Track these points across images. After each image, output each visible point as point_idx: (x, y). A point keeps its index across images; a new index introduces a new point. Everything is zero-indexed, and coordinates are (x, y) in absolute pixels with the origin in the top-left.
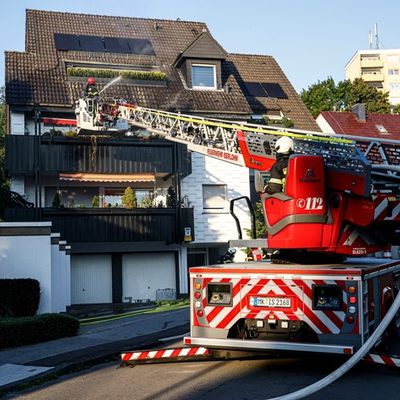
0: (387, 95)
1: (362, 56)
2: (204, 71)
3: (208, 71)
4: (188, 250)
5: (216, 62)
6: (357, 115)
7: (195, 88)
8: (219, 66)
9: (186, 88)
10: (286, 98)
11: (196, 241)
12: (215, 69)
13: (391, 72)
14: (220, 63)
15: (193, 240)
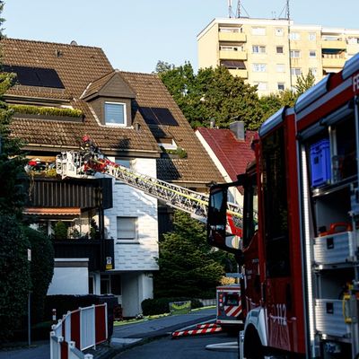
0: (255, 89)
1: (220, 25)
2: (115, 108)
3: (119, 108)
4: (102, 277)
5: (126, 101)
6: (236, 134)
7: (108, 125)
8: (130, 105)
9: (99, 124)
10: (177, 125)
11: (116, 269)
12: (125, 106)
13: (256, 48)
14: (130, 102)
15: (113, 268)
